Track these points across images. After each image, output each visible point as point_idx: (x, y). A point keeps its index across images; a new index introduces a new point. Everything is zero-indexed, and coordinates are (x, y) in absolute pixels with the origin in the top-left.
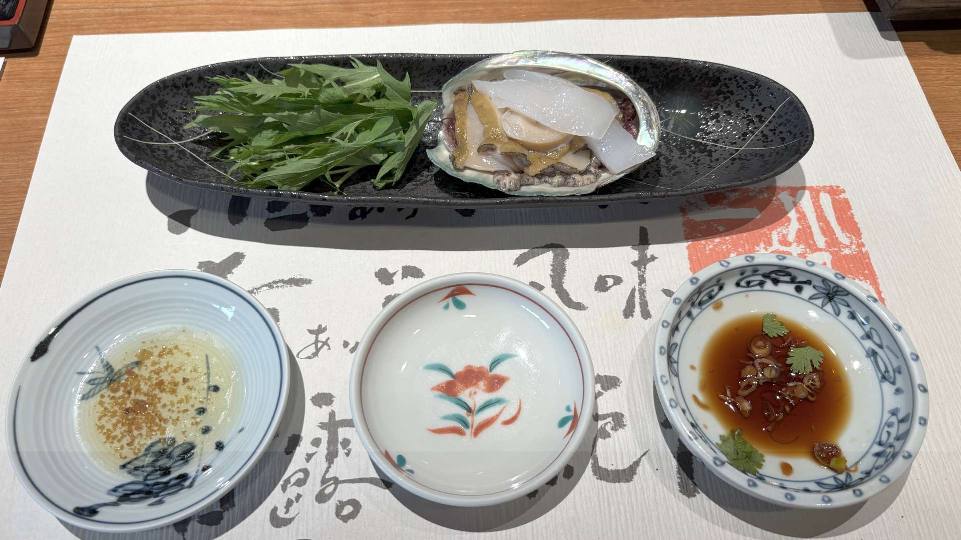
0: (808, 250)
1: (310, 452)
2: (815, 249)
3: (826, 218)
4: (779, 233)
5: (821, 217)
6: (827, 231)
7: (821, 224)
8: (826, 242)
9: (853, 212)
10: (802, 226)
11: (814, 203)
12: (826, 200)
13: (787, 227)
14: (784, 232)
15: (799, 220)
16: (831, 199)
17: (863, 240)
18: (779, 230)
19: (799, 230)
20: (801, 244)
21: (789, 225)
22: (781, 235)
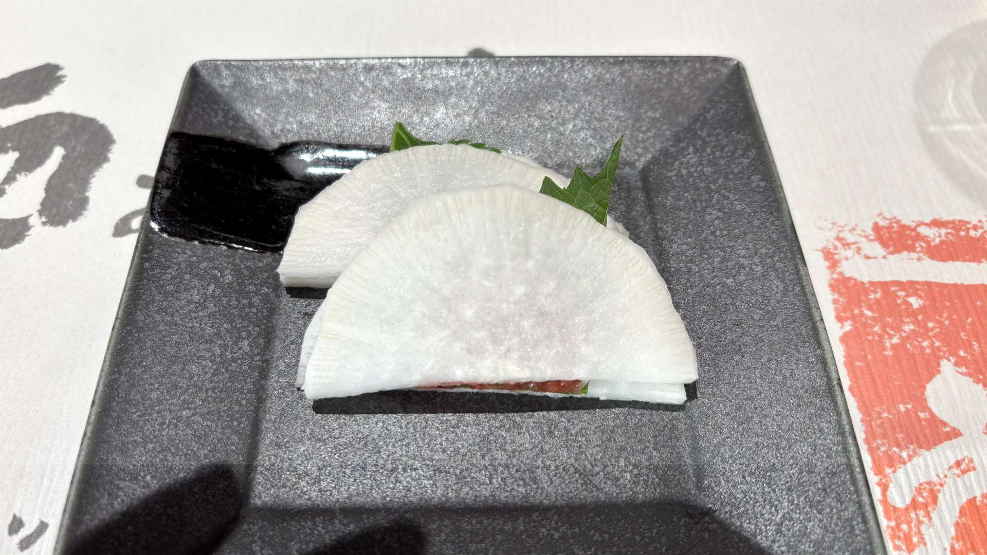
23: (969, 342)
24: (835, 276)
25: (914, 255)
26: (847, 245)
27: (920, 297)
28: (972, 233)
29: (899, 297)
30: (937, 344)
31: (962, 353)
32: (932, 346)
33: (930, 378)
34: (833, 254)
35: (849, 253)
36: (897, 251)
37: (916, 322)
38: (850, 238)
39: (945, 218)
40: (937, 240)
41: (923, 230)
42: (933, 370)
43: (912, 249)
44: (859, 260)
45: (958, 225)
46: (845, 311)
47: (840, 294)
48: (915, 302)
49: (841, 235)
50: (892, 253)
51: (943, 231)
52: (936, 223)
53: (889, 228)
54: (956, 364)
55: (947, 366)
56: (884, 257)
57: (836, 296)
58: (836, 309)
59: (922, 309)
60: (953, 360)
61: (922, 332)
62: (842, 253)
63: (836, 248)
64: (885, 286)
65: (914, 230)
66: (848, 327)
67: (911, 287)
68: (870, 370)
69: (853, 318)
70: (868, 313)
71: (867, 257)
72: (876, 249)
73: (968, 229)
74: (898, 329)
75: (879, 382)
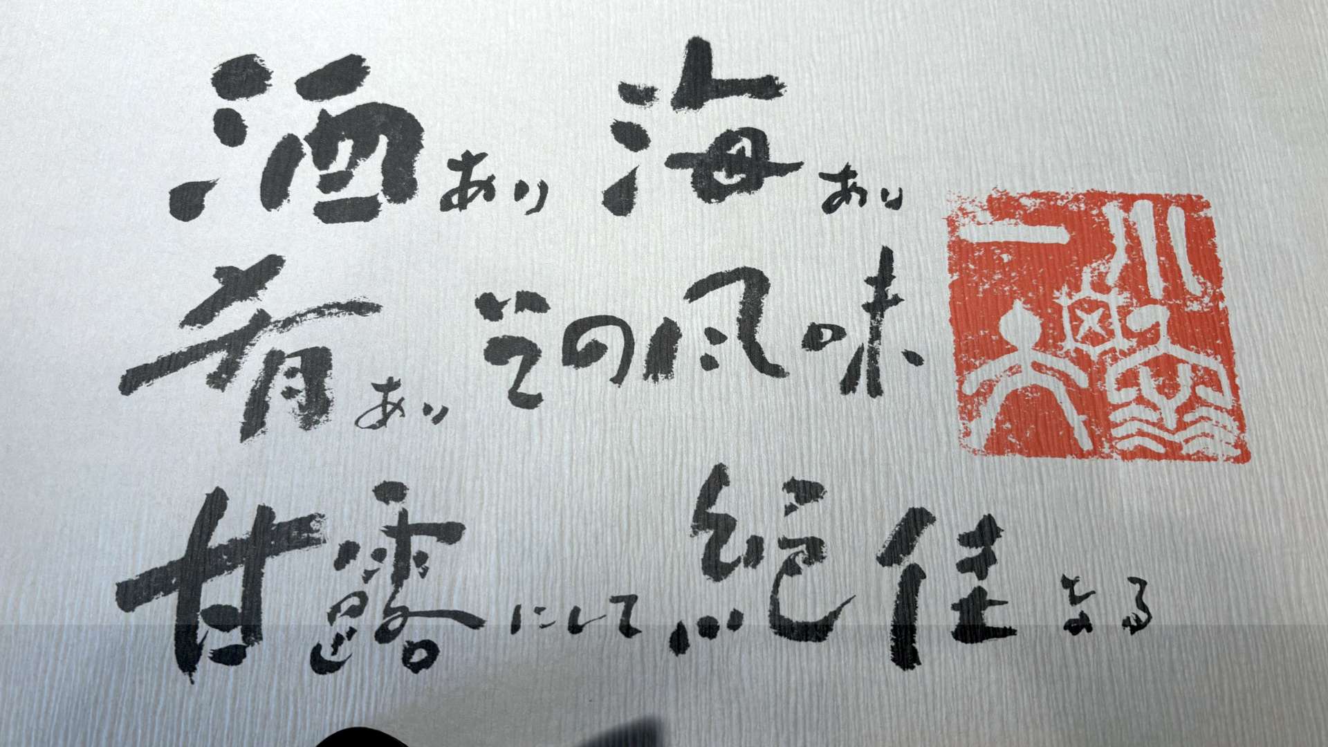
0: (1135, 301)
1: (370, 569)
2: (1145, 299)
3: (1171, 248)
4: (1094, 269)
5: (1165, 248)
6: (1170, 271)
7: (1162, 258)
8: (1165, 289)
9: (1217, 240)
10: (1133, 260)
11: (1156, 223)
12: (1176, 219)
13: (1108, 261)
14: (1102, 269)
15: (1129, 250)
16: (1186, 217)
17: (1222, 289)
18: (1094, 265)
19: (1126, 266)
20: (1126, 290)
21: (1112, 258)
22: (1096, 273)
23: (1037, 287)
24: (953, 239)
25: (1013, 221)
26: (966, 214)
27: (1011, 254)
28: (1059, 203)
29: (995, 254)
30: (1015, 288)
31: (1030, 295)
32: (1011, 290)
33: (1005, 312)
34: (954, 221)
35: (967, 220)
36: (1001, 218)
37: (1004, 273)
38: (969, 208)
39: (1043, 190)
40: (1032, 209)
41: (1024, 201)
42: (1008, 306)
43: (1012, 216)
44: (973, 226)
45: (1050, 196)
46: (956, 265)
47: (954, 251)
48: (1006, 258)
49: (963, 206)
50: (997, 220)
51: (1038, 201)
52: (1035, 195)
53: (999, 199)
54: (1024, 303)
55: (1018, 304)
56: (991, 223)
57: (952, 254)
58: (950, 264)
59: (1010, 262)
60: (1023, 299)
61: (1007, 279)
62: (962, 220)
63: (957, 215)
64: (987, 246)
65: (1017, 200)
66: (956, 277)
67: (1005, 246)
68: (965, 308)
69: (961, 270)
70: (972, 267)
71: (979, 224)
72: (988, 216)
73: (1057, 199)
74: (989, 277)
75: (970, 316)
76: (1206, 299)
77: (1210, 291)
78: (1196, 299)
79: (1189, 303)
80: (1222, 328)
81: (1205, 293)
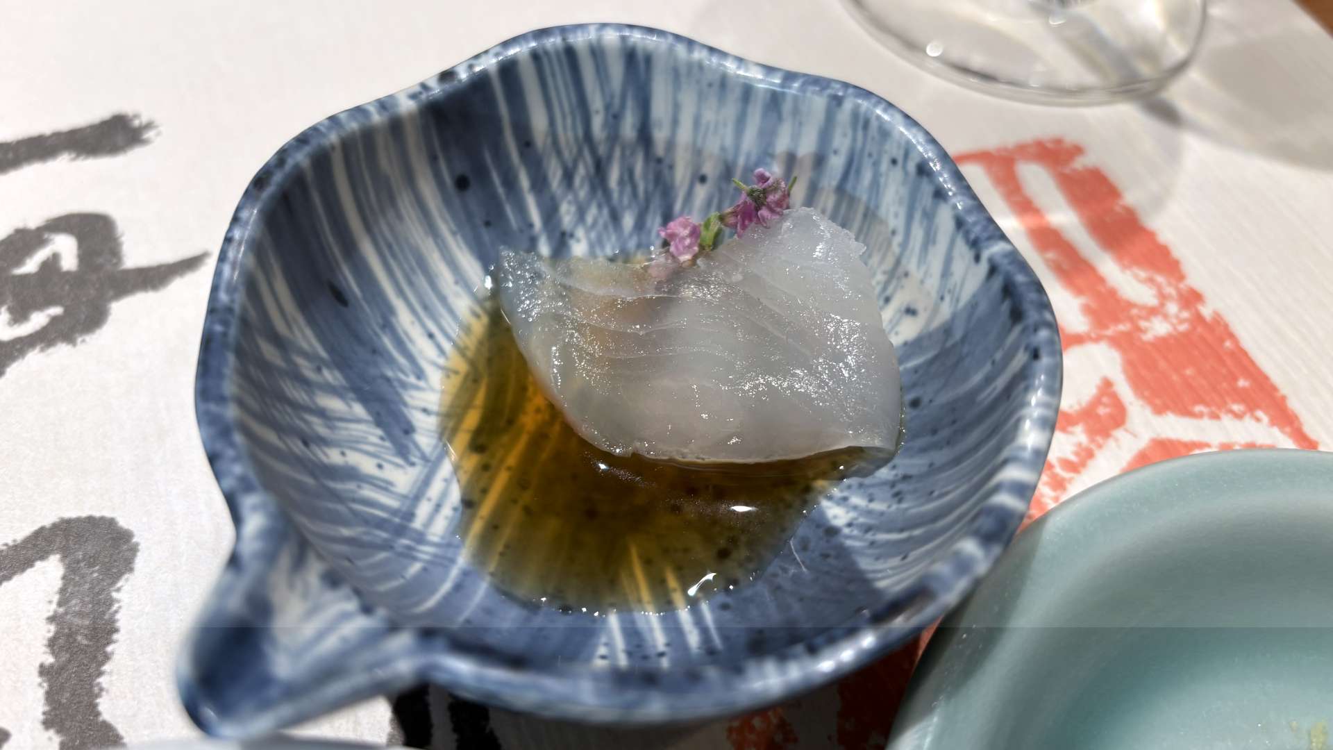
76: (1172, 308)
77: (1170, 290)
78: (1153, 312)
79: (1143, 324)
80: (1232, 354)
81: (1163, 297)
